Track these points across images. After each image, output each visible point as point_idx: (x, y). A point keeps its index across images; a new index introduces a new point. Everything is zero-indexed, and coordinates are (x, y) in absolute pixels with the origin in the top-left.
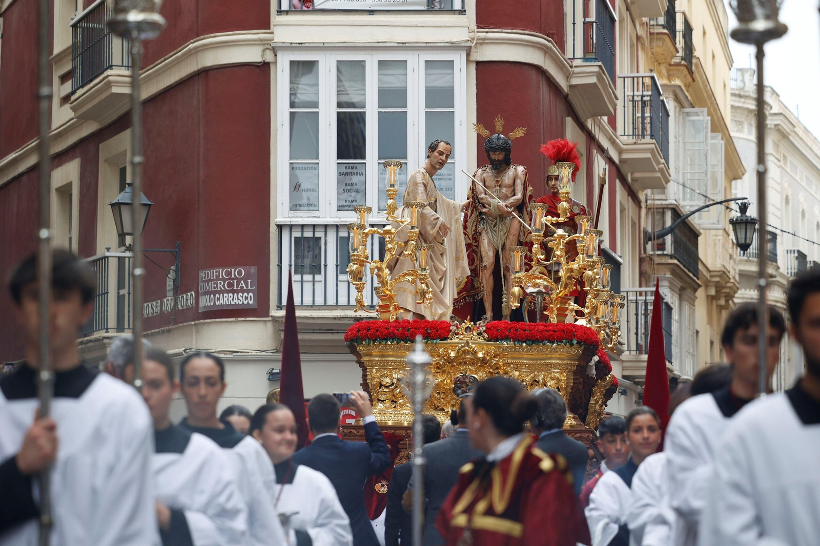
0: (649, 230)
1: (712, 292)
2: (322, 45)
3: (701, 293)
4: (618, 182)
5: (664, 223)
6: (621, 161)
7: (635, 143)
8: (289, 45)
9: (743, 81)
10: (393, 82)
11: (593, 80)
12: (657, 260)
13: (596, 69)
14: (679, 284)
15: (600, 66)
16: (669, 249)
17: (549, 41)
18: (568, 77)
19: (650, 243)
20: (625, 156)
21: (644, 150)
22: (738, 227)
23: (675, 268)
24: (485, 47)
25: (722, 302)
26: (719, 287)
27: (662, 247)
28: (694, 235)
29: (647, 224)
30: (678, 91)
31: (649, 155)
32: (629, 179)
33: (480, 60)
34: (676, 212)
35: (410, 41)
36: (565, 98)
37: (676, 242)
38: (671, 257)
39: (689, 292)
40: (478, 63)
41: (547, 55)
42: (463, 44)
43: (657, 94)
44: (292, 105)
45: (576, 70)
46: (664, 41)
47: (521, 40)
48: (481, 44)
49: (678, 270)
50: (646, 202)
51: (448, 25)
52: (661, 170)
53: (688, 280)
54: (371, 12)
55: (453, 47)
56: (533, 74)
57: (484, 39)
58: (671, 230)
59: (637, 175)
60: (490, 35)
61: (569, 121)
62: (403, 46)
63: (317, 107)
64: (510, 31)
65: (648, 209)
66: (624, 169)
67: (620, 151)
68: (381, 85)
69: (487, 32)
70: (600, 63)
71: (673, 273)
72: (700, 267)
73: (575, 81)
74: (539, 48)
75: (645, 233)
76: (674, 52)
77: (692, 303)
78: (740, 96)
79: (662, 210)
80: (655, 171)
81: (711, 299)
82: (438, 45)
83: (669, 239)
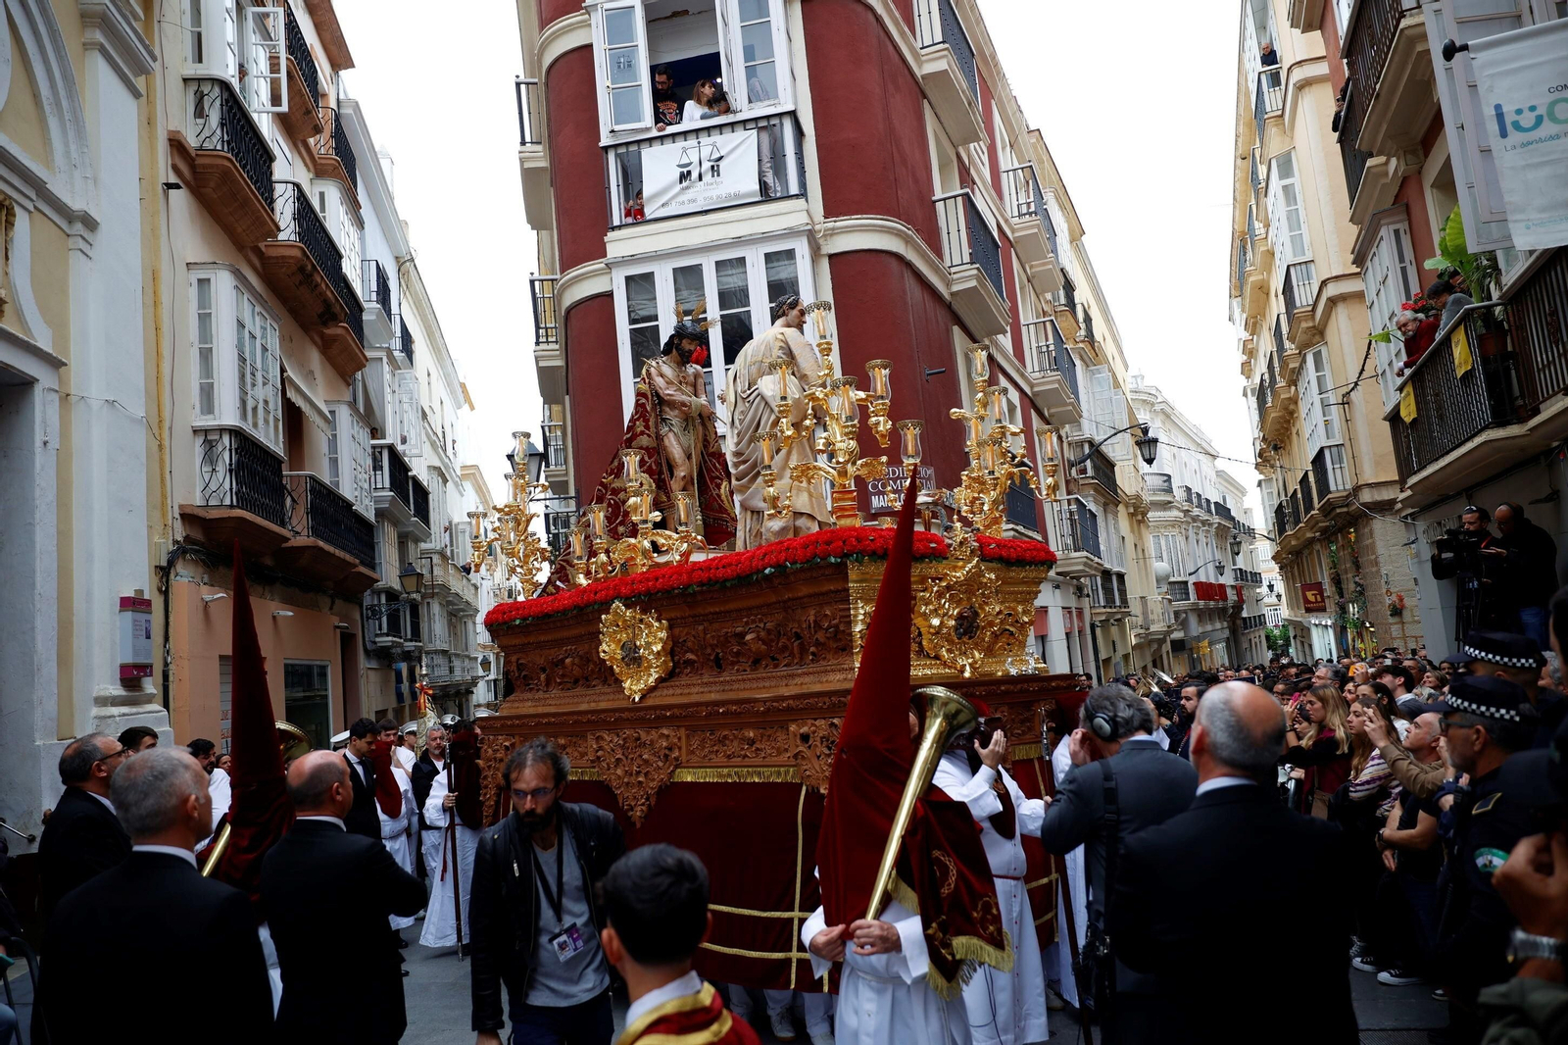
0: (1073, 459)
1: (1132, 510)
2: (654, 254)
3: (1121, 507)
4: (1033, 413)
5: (1083, 452)
6: (1034, 394)
7: (1043, 377)
8: (621, 259)
9: (1137, 383)
10: (733, 281)
11: (973, 283)
12: (1081, 482)
13: (975, 272)
14: (1102, 500)
15: (978, 269)
16: (1090, 472)
17: (908, 229)
18: (948, 284)
19: (1074, 468)
20: (1036, 389)
21: (1052, 382)
22: (1142, 446)
23: (1097, 486)
24: (835, 238)
25: (1140, 517)
26: (1136, 508)
27: (1084, 471)
28: (1110, 465)
29: (1069, 455)
30: (1082, 352)
31: (1057, 386)
32: (1046, 414)
33: (833, 252)
34: (1091, 443)
35: (745, 234)
36: (949, 307)
37: (1095, 467)
38: (1093, 478)
39: (1111, 507)
40: (831, 257)
41: (909, 246)
42: (802, 229)
43: (1059, 340)
44: (632, 321)
45: (955, 276)
46: (1067, 317)
47: (874, 226)
48: (831, 235)
49: (1100, 489)
50: (1067, 438)
51: (784, 211)
52: (1072, 404)
53: (1110, 497)
54: (706, 212)
55: (791, 233)
56: (894, 264)
57: (833, 229)
58: (1089, 456)
59: (1053, 411)
60: (838, 224)
61: (956, 329)
62: (739, 242)
63: (657, 320)
64: (859, 216)
65: (1069, 444)
66: (1039, 402)
67: (1032, 386)
68: (721, 287)
69: (835, 222)
70: (978, 265)
71: (1096, 490)
72: (1119, 491)
73: (955, 288)
74: (896, 234)
75: (1069, 461)
76: (1078, 328)
77: (1116, 514)
78: (1136, 392)
79: (1080, 444)
80: (1067, 404)
81: (1132, 515)
82: (775, 233)
83: (1088, 463)
